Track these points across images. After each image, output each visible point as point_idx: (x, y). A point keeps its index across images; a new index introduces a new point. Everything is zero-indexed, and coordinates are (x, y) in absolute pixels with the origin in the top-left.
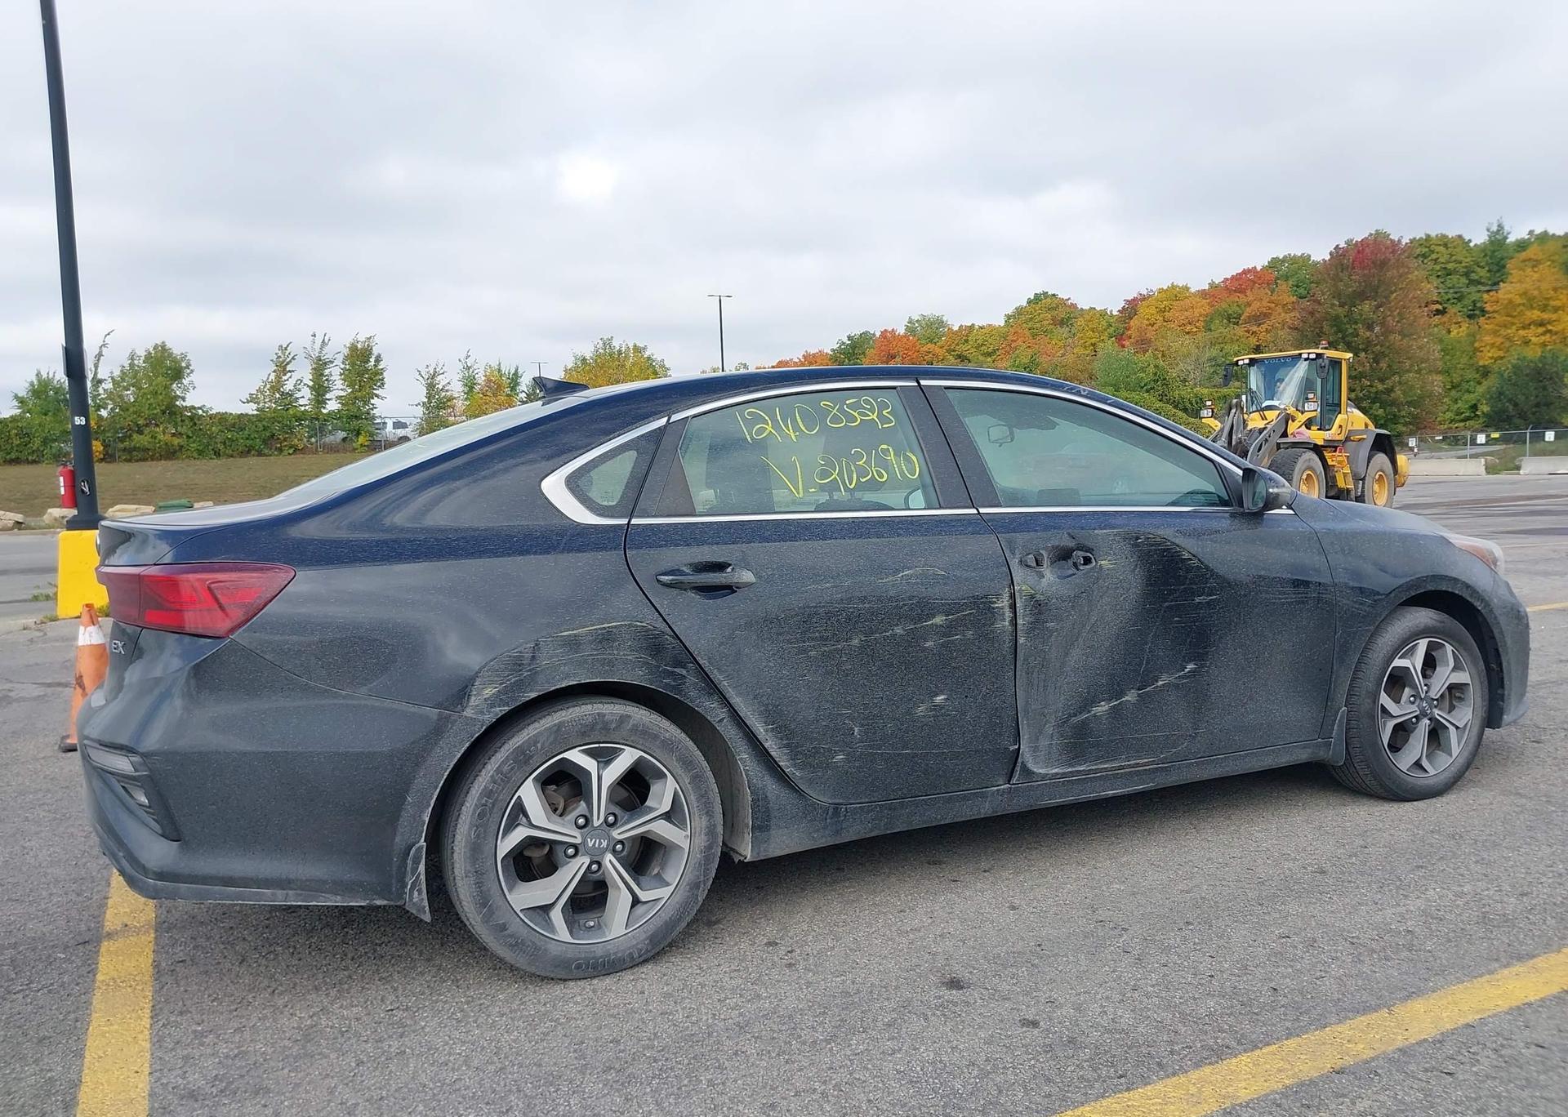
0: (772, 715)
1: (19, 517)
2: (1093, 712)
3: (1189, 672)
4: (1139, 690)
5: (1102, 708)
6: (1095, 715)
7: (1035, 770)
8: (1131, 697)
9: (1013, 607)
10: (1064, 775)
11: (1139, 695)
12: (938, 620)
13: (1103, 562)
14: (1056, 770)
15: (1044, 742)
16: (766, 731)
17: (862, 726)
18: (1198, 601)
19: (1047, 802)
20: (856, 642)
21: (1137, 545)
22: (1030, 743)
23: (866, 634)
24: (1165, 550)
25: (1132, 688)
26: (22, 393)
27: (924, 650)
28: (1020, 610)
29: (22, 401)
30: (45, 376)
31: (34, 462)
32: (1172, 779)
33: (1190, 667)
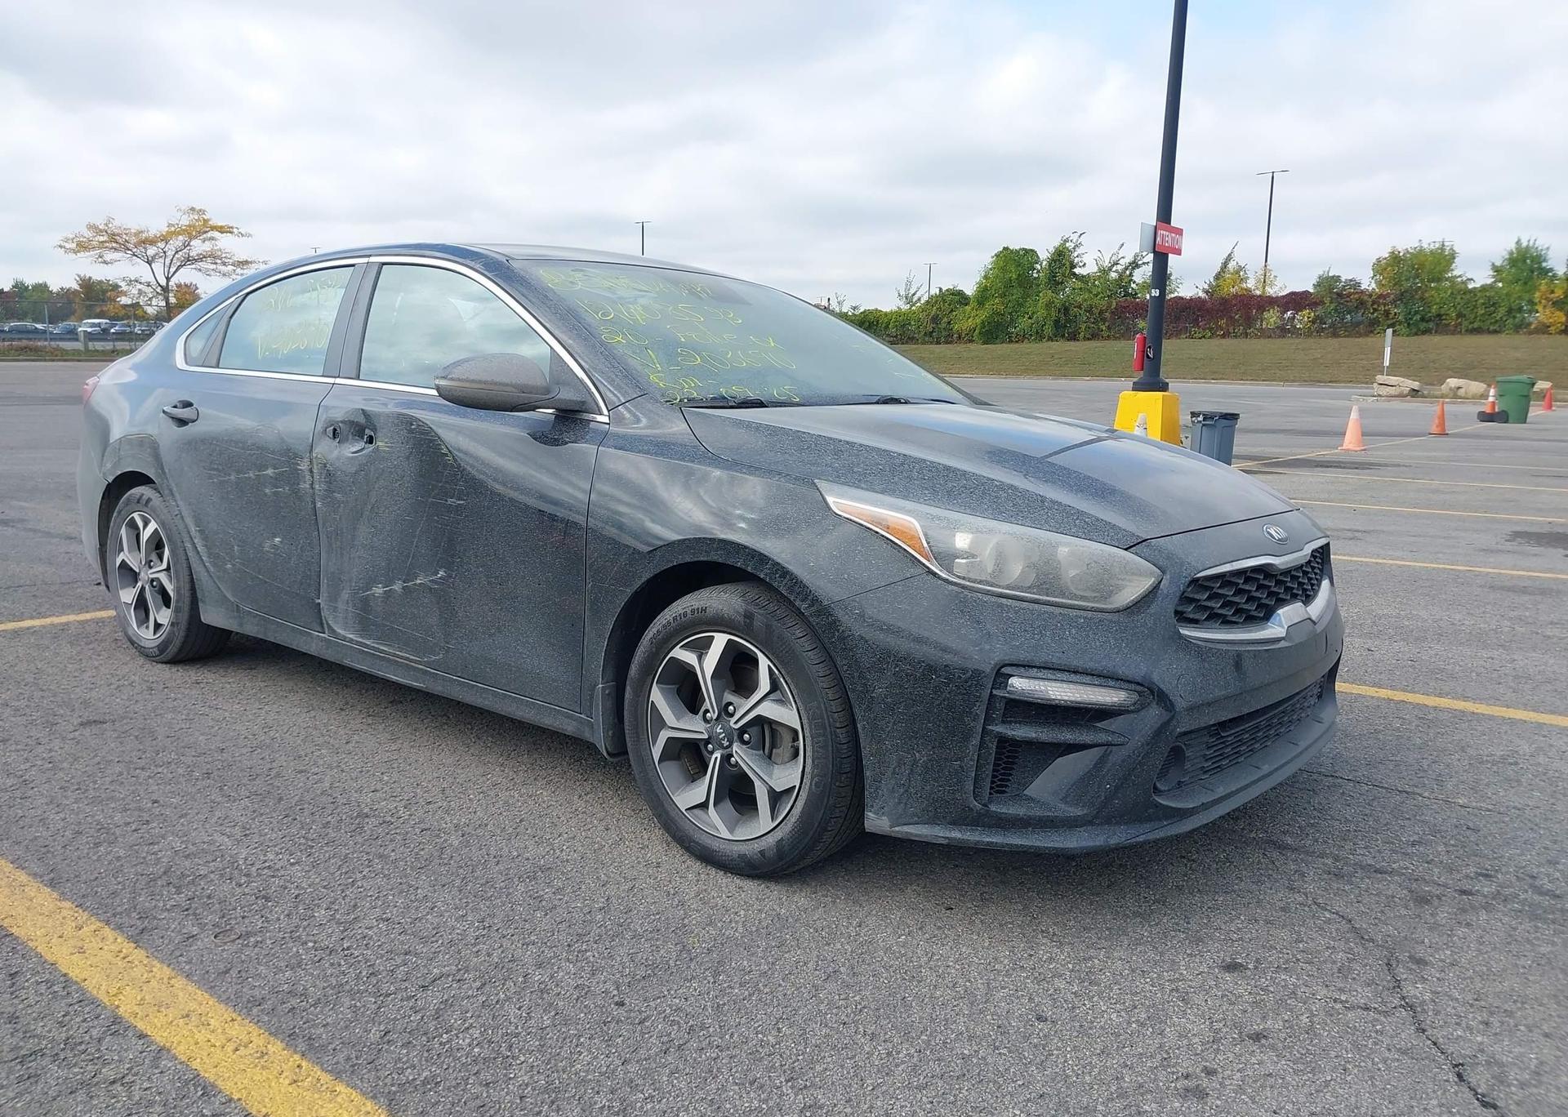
0: (198, 521)
1: (1416, 385)
2: (373, 592)
3: (440, 578)
4: (404, 582)
5: (378, 590)
6: (373, 595)
7: (336, 628)
8: (397, 587)
9: (311, 471)
10: (358, 643)
11: (403, 588)
12: (270, 472)
13: (380, 444)
14: (351, 636)
15: (341, 606)
16: (196, 530)
17: (238, 546)
18: (449, 503)
19: (347, 662)
20: (232, 477)
21: (411, 431)
22: (330, 601)
23: (238, 472)
24: (431, 441)
25: (400, 579)
26: (1498, 263)
27: (266, 495)
28: (317, 477)
29: (1497, 270)
30: (1524, 244)
31: (1495, 332)
32: (437, 688)
33: (441, 573)
